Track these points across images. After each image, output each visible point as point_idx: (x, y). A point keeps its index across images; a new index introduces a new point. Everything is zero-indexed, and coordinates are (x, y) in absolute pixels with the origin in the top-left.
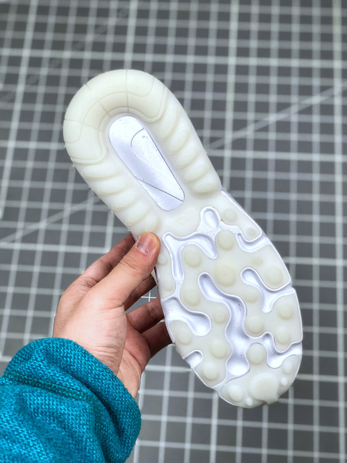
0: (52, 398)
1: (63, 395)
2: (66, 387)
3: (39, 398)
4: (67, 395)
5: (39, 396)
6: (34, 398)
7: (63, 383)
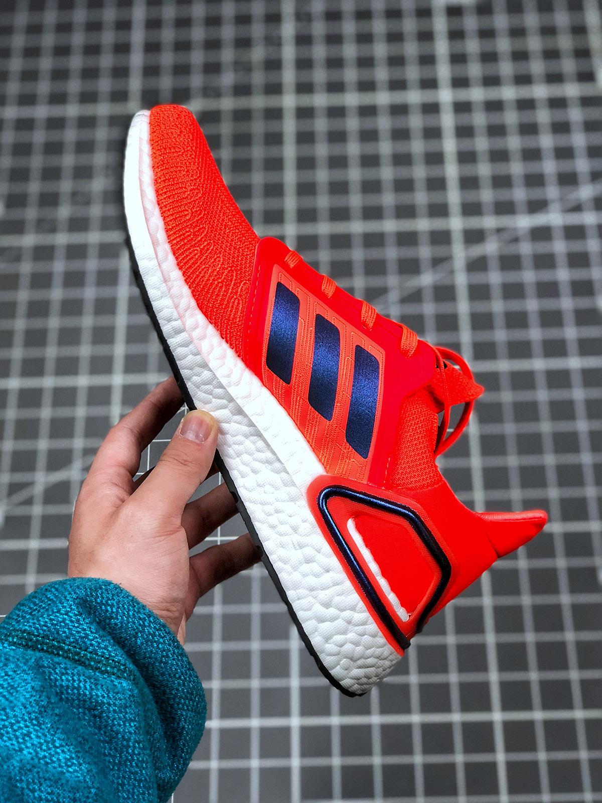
0: (84, 677)
1: (97, 668)
2: (103, 657)
3: (63, 677)
4: (103, 669)
5: (63, 674)
6: (56, 677)
7: (99, 650)
